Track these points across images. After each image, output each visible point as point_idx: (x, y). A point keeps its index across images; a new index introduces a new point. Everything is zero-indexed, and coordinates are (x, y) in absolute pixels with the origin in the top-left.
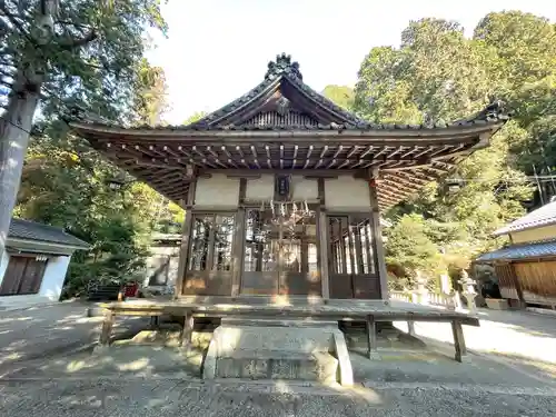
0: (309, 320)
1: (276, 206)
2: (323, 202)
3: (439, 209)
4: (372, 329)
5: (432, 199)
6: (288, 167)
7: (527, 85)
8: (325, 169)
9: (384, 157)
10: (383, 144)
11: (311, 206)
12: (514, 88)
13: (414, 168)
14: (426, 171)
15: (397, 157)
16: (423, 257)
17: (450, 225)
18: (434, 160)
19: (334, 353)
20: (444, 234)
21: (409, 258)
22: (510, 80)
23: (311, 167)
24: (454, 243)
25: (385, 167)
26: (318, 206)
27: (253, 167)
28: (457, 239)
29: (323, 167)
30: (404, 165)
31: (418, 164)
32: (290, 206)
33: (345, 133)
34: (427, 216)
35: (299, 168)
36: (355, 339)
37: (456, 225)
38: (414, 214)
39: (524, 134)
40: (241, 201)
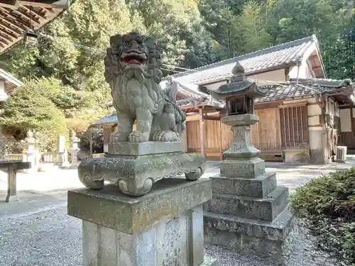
3: (76, 77)
5: (72, 66)
16: (40, 119)
17: (83, 93)
20: (77, 101)
21: (26, 119)
24: (84, 110)
28: (87, 106)
34: (66, 83)
37: (89, 94)
38: (53, 78)
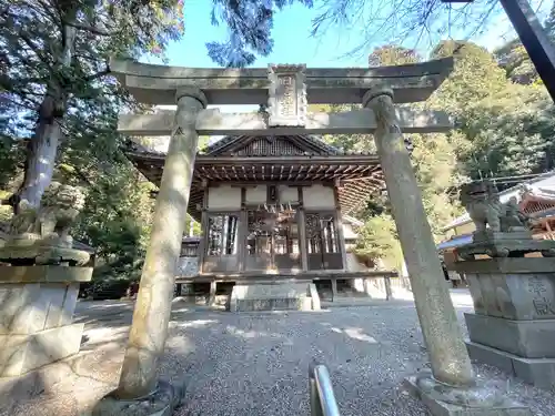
0: (292, 280)
1: (269, 207)
2: (301, 204)
4: (334, 285)
6: (277, 180)
7: (472, 104)
8: (301, 180)
9: (341, 172)
10: (339, 164)
11: (293, 207)
12: (461, 107)
13: (363, 179)
14: (371, 181)
15: (350, 172)
16: (384, 248)
18: (374, 174)
19: (310, 295)
21: (374, 249)
22: (458, 100)
23: (293, 179)
25: (343, 178)
26: (299, 206)
27: (251, 179)
29: (301, 179)
30: (355, 177)
31: (364, 176)
32: (278, 207)
33: (314, 158)
35: (285, 179)
36: (324, 294)
39: (469, 146)
40: (243, 204)
